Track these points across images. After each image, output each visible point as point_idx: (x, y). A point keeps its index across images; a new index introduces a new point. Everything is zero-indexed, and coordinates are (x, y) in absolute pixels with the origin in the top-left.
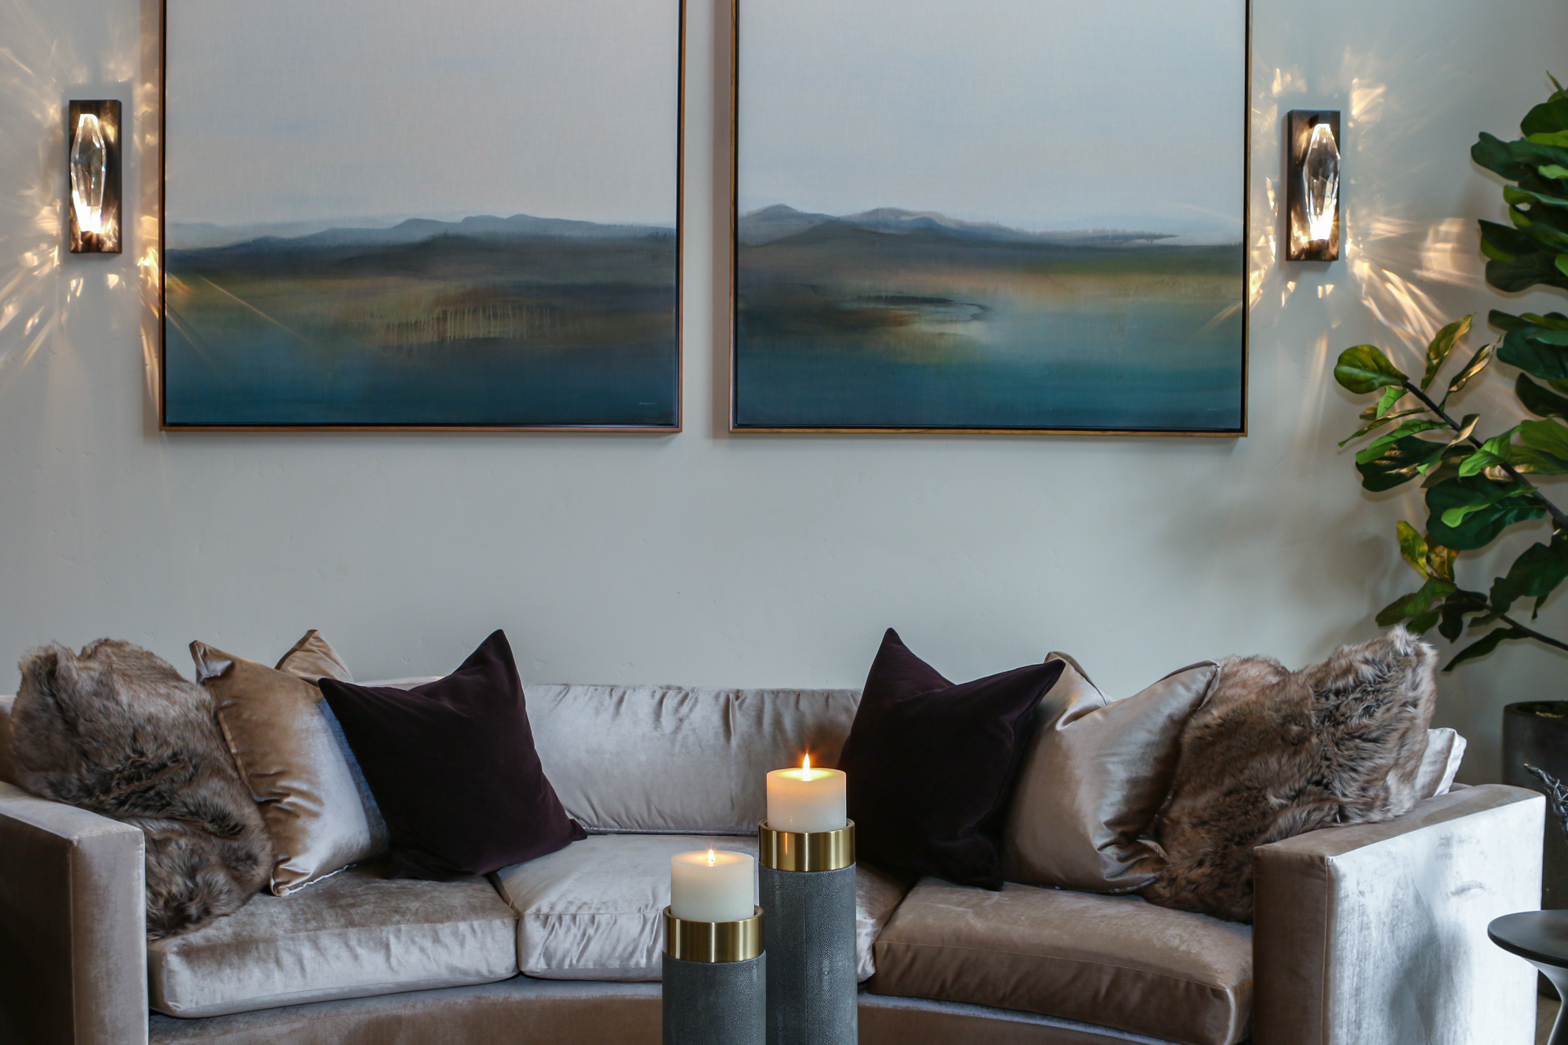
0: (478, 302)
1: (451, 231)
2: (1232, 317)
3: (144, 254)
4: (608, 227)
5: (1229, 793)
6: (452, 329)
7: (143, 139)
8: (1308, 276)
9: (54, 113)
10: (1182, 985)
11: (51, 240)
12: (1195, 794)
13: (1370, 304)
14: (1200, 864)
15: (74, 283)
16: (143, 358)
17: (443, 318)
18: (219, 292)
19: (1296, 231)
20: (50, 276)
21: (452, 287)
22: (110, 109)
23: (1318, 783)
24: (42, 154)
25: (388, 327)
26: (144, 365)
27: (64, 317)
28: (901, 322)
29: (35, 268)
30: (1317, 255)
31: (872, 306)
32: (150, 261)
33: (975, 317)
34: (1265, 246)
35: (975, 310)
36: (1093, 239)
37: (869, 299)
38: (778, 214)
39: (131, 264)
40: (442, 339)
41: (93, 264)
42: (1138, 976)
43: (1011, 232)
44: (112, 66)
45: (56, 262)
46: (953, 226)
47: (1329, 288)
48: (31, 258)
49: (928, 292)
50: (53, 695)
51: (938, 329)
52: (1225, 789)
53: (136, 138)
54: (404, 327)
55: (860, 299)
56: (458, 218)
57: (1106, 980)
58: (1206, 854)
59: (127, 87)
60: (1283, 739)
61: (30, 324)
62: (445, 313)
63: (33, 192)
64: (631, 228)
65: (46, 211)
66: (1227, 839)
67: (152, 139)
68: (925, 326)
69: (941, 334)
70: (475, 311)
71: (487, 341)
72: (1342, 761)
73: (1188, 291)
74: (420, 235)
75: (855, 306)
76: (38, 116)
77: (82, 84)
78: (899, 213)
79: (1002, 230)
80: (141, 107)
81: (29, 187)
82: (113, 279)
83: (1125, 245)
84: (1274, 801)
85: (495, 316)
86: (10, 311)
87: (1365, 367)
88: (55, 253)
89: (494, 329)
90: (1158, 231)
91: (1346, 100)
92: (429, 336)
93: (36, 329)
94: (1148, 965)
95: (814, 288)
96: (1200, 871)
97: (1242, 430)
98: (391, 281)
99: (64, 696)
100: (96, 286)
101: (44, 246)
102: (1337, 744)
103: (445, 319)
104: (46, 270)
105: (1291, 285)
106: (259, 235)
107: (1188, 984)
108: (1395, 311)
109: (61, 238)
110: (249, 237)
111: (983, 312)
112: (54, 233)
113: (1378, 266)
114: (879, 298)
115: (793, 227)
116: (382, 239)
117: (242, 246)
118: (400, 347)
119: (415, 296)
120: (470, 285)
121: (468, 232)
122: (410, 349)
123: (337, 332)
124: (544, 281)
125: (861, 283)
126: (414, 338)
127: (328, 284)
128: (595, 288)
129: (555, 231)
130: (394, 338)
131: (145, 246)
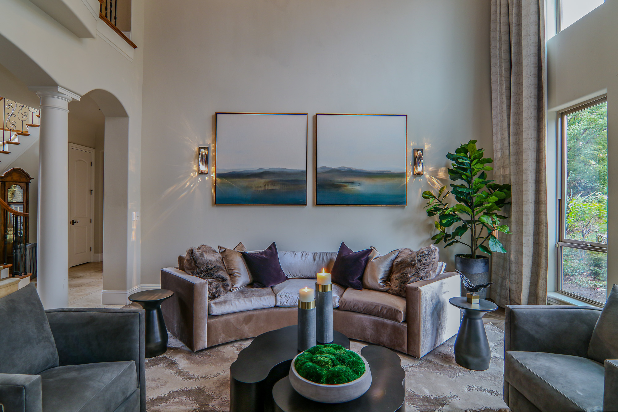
0: (271, 183)
1: (267, 171)
2: (404, 185)
4: (294, 170)
5: (402, 274)
6: (267, 188)
8: (417, 178)
9: (196, 149)
10: (393, 310)
11: (196, 171)
12: (396, 274)
13: (429, 182)
14: (397, 287)
15: (200, 179)
17: (265, 186)
18: (226, 181)
19: (415, 170)
20: (195, 178)
21: (267, 180)
22: (207, 148)
23: (417, 273)
24: (194, 156)
26: (212, 193)
27: (198, 185)
28: (345, 186)
29: (193, 176)
30: (419, 174)
31: (340, 183)
32: (213, 175)
33: (358, 185)
34: (410, 172)
35: (358, 184)
36: (379, 172)
37: (340, 182)
38: (324, 168)
39: (210, 176)
40: (265, 189)
41: (203, 176)
42: (386, 308)
43: (365, 171)
44: (207, 141)
46: (354, 169)
47: (421, 180)
48: (192, 174)
49: (350, 181)
50: (192, 256)
52: (401, 273)
53: (211, 153)
54: (258, 187)
55: (338, 182)
56: (268, 168)
57: (380, 308)
58: (398, 285)
59: (210, 145)
60: (411, 264)
61: (191, 186)
62: (266, 185)
63: (193, 163)
64: (298, 170)
65: (195, 166)
66: (401, 283)
67: (214, 154)
69: (352, 188)
70: (271, 184)
71: (273, 190)
72: (422, 269)
73: (396, 181)
74: (261, 171)
75: (337, 183)
76: (194, 149)
77: (202, 144)
78: (345, 167)
79: (362, 170)
80: (212, 148)
82: (207, 178)
83: (385, 173)
84: (410, 276)
85: (275, 185)
86: (188, 184)
87: (427, 195)
88: (196, 174)
89: (274, 188)
90: (390, 170)
91: (424, 147)
92: (263, 189)
93: (193, 187)
94: (387, 306)
95: (330, 180)
96: (397, 288)
97: (406, 205)
98: (256, 179)
99: (194, 257)
100: (204, 180)
101: (194, 172)
102: (421, 266)
103: (266, 186)
104: (195, 176)
105: (415, 179)
106: (233, 171)
107: (395, 310)
108: (433, 184)
109: (197, 171)
110: (231, 171)
111: (360, 184)
113: (430, 176)
114: (341, 182)
115: (326, 170)
116: (254, 172)
117: (230, 173)
118: (258, 191)
119: (261, 182)
120: (270, 180)
121: (270, 170)
122: (260, 191)
123: (247, 188)
124: (283, 179)
125: (338, 179)
126: (260, 189)
127: (245, 179)
128: (292, 180)
129: (285, 171)
130: (257, 189)
131: (213, 172)
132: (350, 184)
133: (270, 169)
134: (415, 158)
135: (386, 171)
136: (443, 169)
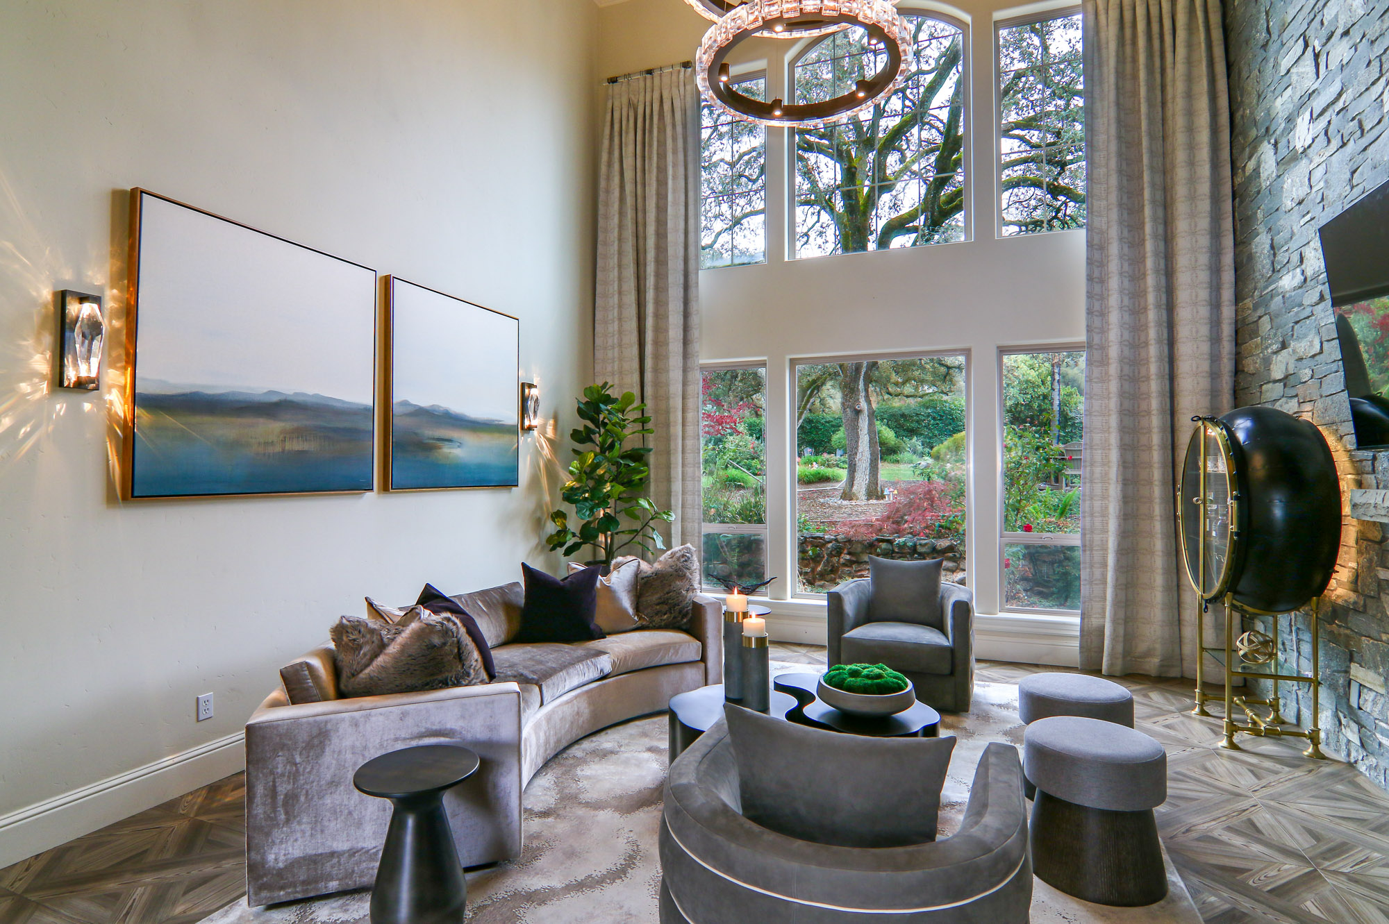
0: (299, 433)
1: (289, 398)
2: (515, 450)
3: (109, 392)
4: (349, 403)
6: (288, 446)
7: (110, 322)
9: (46, 294)
11: (43, 377)
15: (58, 407)
16: (108, 456)
17: (284, 441)
18: (169, 420)
20: (40, 400)
21: (288, 425)
22: (96, 302)
24: (36, 320)
25: (259, 443)
27: (50, 428)
28: (440, 447)
29: (29, 394)
30: (530, 428)
31: (431, 441)
33: (459, 447)
35: (459, 444)
36: (486, 420)
37: (431, 439)
38: (405, 403)
39: (101, 398)
40: (282, 450)
41: (75, 397)
43: (468, 416)
44: (90, 273)
45: (45, 391)
46: (453, 413)
48: (25, 387)
49: (447, 437)
51: (448, 450)
54: (266, 444)
55: (429, 438)
56: (291, 392)
59: (101, 288)
61: (23, 431)
62: (285, 438)
63: (29, 343)
64: (358, 404)
65: (38, 357)
69: (449, 452)
70: (298, 438)
71: (301, 452)
73: (507, 439)
74: (275, 399)
75: (427, 441)
76: (34, 294)
77: (68, 279)
78: (439, 407)
79: (465, 416)
81: (25, 340)
82: (87, 406)
83: (493, 423)
85: (306, 440)
88: (45, 386)
89: (306, 446)
91: (533, 381)
92: (278, 449)
93: (28, 436)
95: (416, 434)
97: (517, 485)
98: (261, 420)
100: (75, 411)
101: (36, 380)
104: (37, 396)
106: (194, 390)
109: (49, 376)
110: (188, 390)
111: (461, 445)
112: (45, 372)
114: (434, 439)
115: (411, 409)
116: (257, 399)
117: (183, 395)
118: (264, 454)
119: (271, 429)
120: (296, 424)
121: (296, 399)
122: (269, 455)
123: (235, 445)
124: (324, 424)
125: (430, 432)
126: (270, 450)
127: (228, 419)
128: (343, 429)
129: (330, 403)
130: (262, 450)
131: (110, 387)
132: (447, 443)
133: (296, 394)
134: (524, 400)
135: (494, 421)
136: (551, 422)
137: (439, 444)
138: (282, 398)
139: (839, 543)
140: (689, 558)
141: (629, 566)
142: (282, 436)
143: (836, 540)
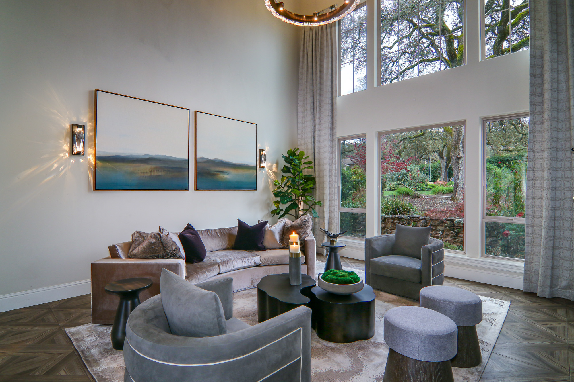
0: (158, 169)
1: (153, 157)
2: (255, 175)
3: (89, 156)
4: (178, 158)
6: (153, 174)
7: (89, 134)
8: (262, 170)
9: (68, 126)
11: (67, 152)
13: (268, 173)
15: (72, 161)
16: (89, 176)
17: (151, 172)
18: (108, 165)
20: (66, 159)
21: (153, 166)
22: (83, 127)
24: (65, 134)
25: (141, 173)
26: (89, 178)
27: (70, 167)
28: (218, 175)
29: (62, 157)
30: (263, 167)
32: (91, 158)
33: (227, 174)
34: (258, 166)
36: (241, 164)
38: (202, 158)
39: (86, 158)
40: (151, 175)
41: (78, 157)
43: (231, 163)
44: (82, 118)
45: (68, 156)
46: (224, 161)
47: (264, 171)
48: (61, 155)
49: (221, 171)
51: (223, 176)
53: (87, 133)
54: (144, 173)
55: (213, 171)
56: (154, 155)
59: (86, 123)
61: (61, 168)
63: (62, 141)
64: (182, 159)
65: (65, 145)
67: (92, 134)
68: (221, 175)
70: (157, 171)
71: (159, 176)
73: (250, 172)
74: (147, 157)
76: (64, 126)
77: (75, 121)
78: (218, 159)
80: (89, 126)
81: (61, 140)
82: (82, 160)
85: (160, 171)
86: (56, 166)
87: (277, 183)
88: (68, 154)
89: (160, 174)
90: (248, 164)
91: (265, 148)
92: (149, 174)
93: (62, 170)
95: (207, 169)
97: (256, 190)
98: (142, 164)
100: (78, 162)
101: (65, 153)
104: (65, 157)
105: (260, 171)
106: (116, 155)
108: (270, 175)
109: (69, 151)
110: (114, 155)
111: (228, 174)
112: (67, 150)
113: (269, 169)
114: (215, 171)
115: (204, 160)
116: (140, 157)
117: (113, 156)
118: (144, 176)
119: (147, 167)
120: (156, 166)
121: (156, 157)
122: (145, 177)
123: (132, 173)
124: (167, 166)
125: (213, 169)
126: (146, 175)
127: (130, 164)
128: (176, 168)
129: (170, 158)
130: (142, 175)
131: (89, 154)
132: (222, 173)
133: (156, 155)
134: (261, 156)
135: (245, 164)
136: (275, 165)
137: (218, 173)
138: (151, 157)
139: (427, 220)
140: (307, 220)
141: (281, 223)
142: (150, 170)
143: (425, 219)
